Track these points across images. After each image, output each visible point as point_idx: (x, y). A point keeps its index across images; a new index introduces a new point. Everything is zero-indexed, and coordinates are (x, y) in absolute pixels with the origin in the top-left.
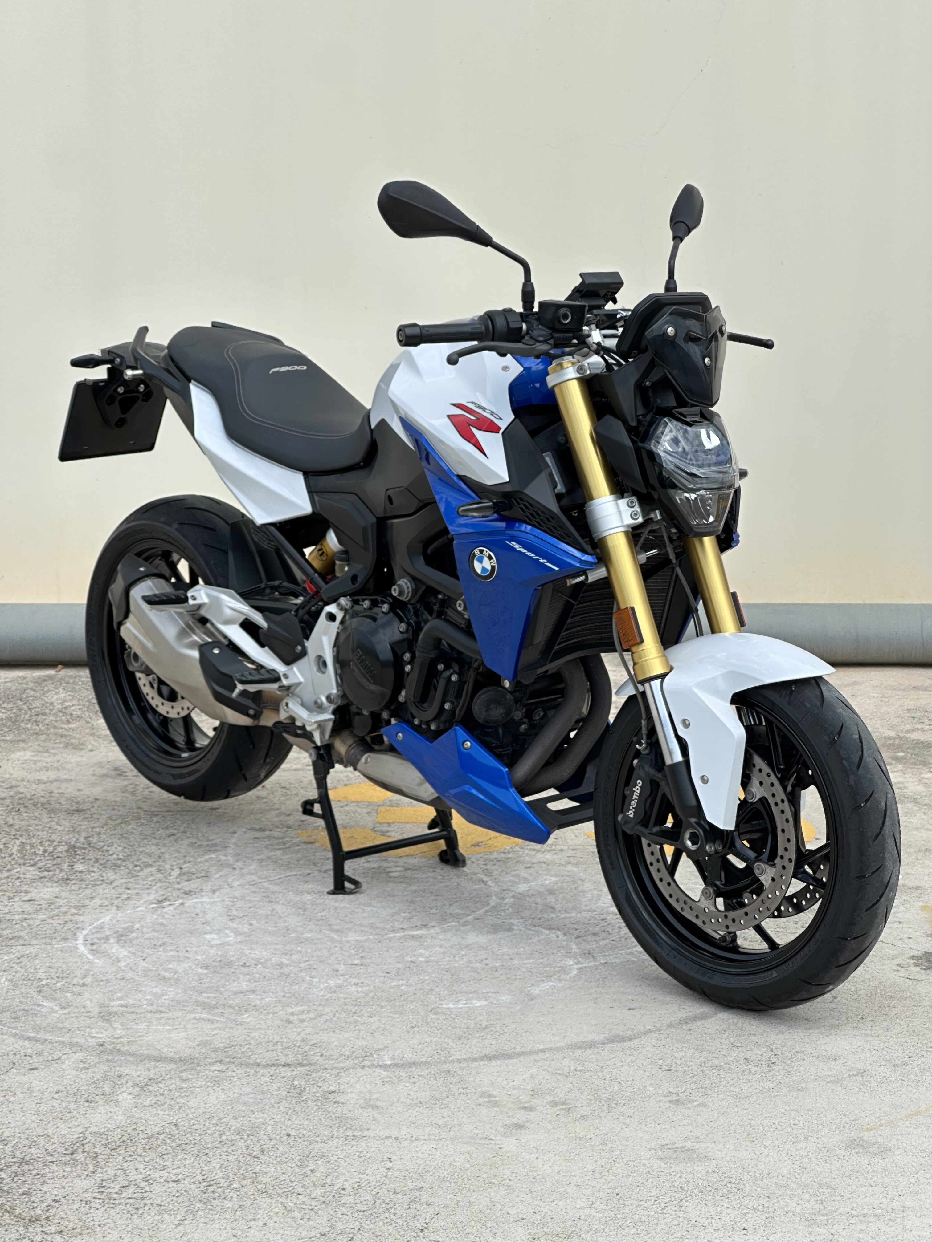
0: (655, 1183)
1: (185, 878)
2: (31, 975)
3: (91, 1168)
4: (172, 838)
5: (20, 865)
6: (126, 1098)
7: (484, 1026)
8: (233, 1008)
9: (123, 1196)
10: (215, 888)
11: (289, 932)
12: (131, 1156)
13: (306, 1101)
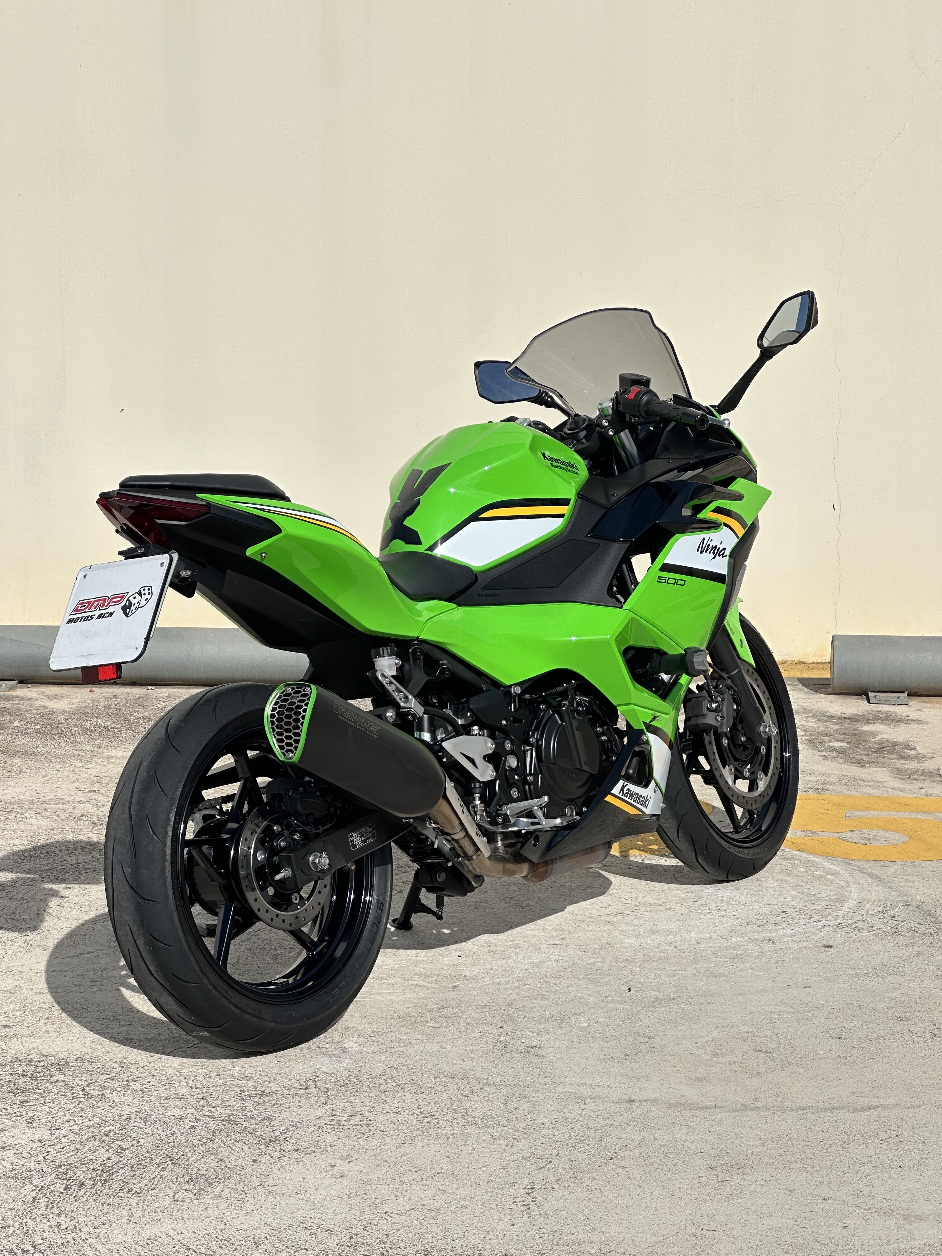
3: (323, 1101)
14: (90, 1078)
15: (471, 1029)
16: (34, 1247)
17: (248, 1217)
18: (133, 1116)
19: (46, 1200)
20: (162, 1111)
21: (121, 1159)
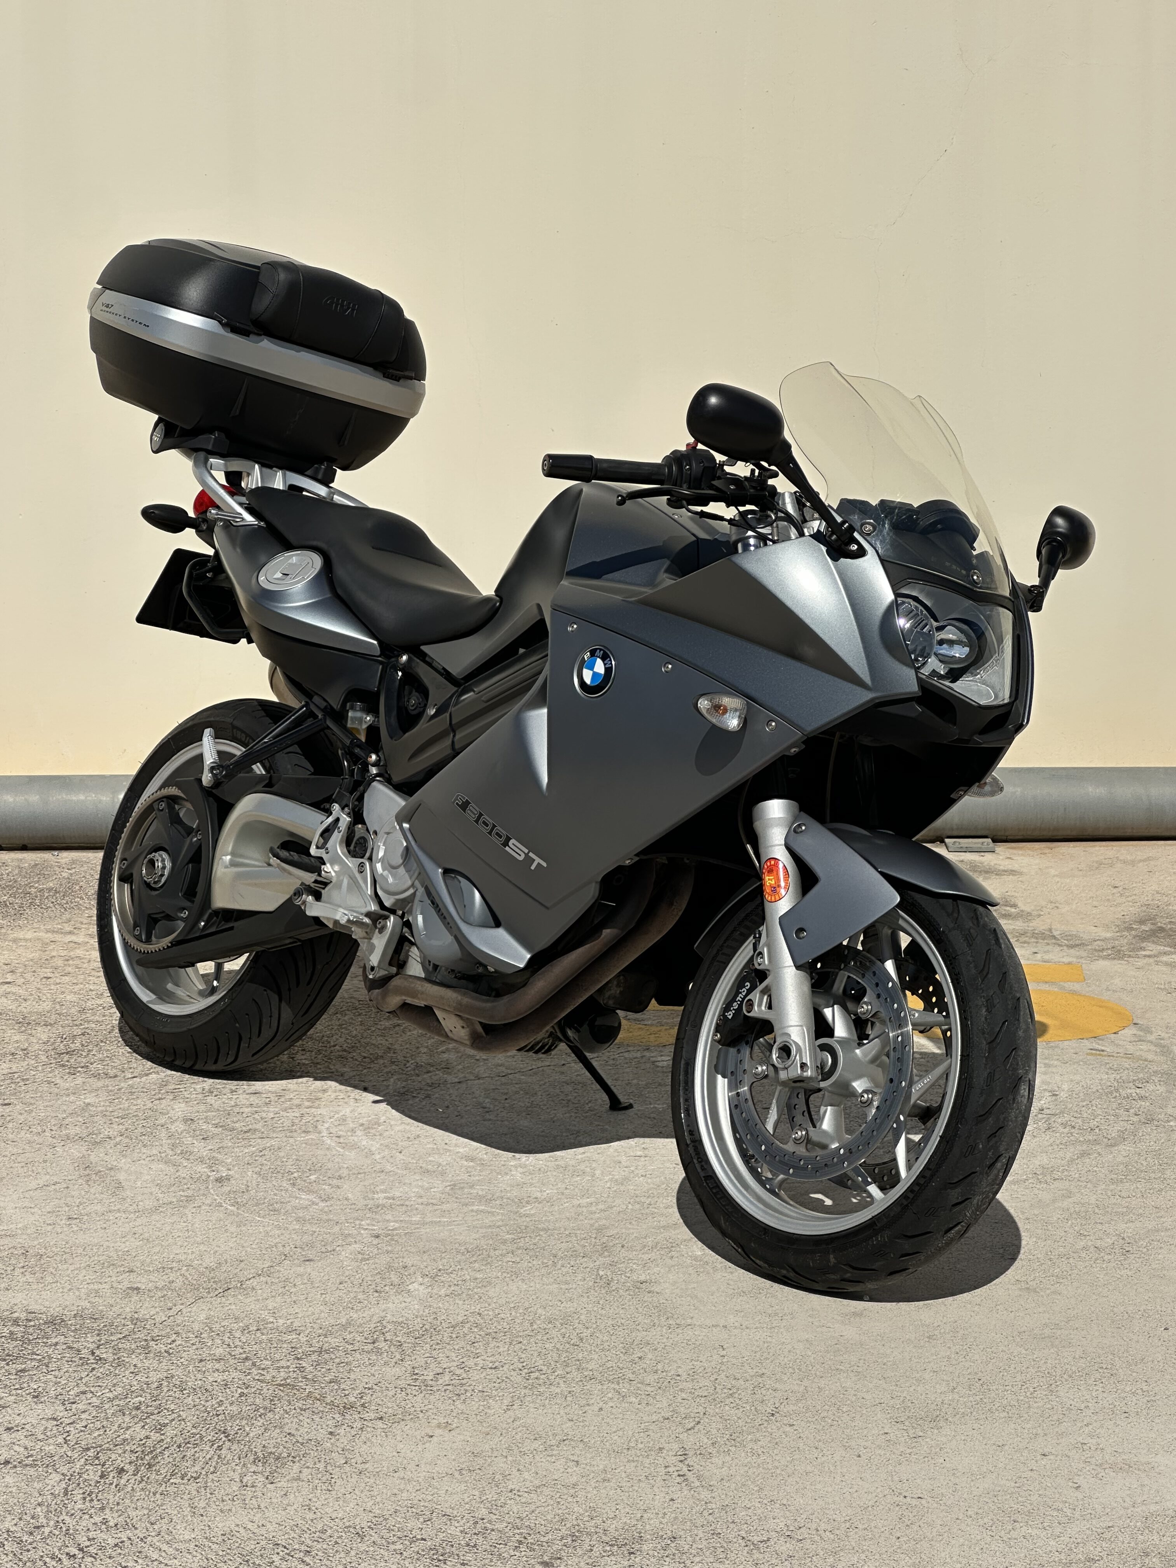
0: (1018, 1369)
2: (279, 1168)
3: (398, 1356)
6: (417, 1287)
9: (440, 1382)
12: (438, 1344)
13: (617, 1290)
14: (98, 1338)
15: (560, 1262)
16: (81, 1550)
17: (341, 1503)
18: (165, 1383)
19: (81, 1492)
20: (199, 1376)
21: (163, 1437)
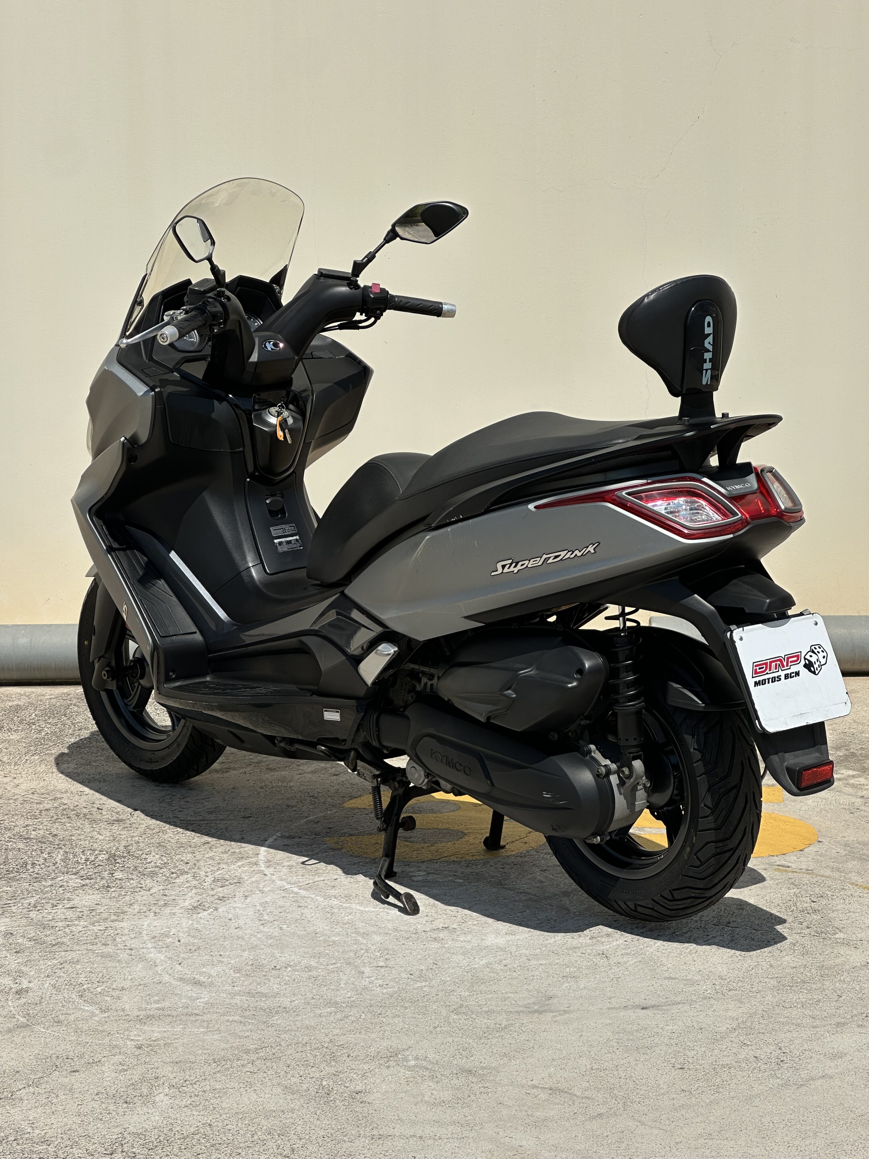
1: (219, 884)
2: (73, 980)
4: (206, 846)
5: (63, 873)
7: (503, 1026)
8: (264, 1010)
10: (247, 894)
11: (317, 935)
13: (334, 1100)
